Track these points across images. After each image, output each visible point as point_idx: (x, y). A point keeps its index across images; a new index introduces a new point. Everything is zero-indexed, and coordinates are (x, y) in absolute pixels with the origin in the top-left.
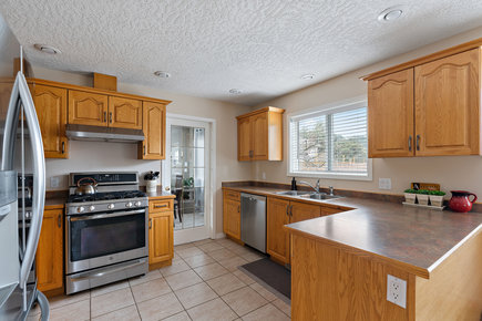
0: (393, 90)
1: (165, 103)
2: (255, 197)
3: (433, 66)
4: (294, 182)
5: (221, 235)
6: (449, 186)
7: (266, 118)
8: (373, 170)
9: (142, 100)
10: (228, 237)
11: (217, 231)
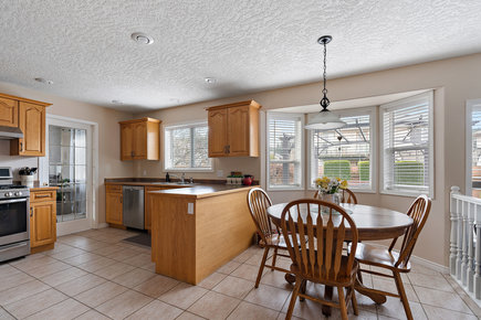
0: (219, 118)
1: (45, 105)
2: (136, 188)
3: (235, 109)
4: (168, 176)
5: (104, 225)
6: (245, 173)
7: (145, 126)
8: (215, 166)
9: (18, 101)
10: (111, 226)
11: (99, 222)
